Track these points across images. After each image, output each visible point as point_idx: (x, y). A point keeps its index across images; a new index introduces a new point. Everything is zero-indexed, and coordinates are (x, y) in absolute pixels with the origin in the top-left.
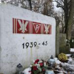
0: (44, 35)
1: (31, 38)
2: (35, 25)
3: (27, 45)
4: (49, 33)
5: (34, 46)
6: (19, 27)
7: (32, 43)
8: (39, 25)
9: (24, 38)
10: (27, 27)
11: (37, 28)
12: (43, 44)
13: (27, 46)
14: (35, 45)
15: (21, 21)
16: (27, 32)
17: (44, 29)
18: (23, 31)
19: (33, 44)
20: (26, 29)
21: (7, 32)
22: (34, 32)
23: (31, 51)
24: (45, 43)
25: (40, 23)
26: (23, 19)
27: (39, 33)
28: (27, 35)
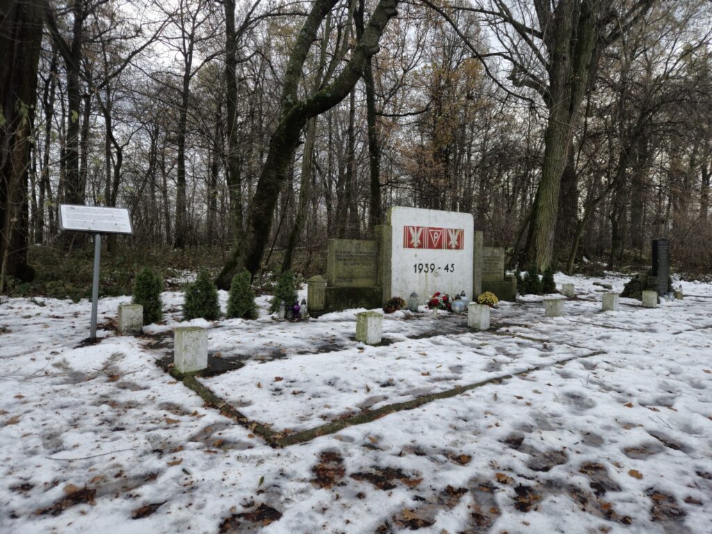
0: (448, 251)
1: (427, 255)
2: (433, 233)
3: (421, 267)
4: (458, 248)
5: (430, 270)
6: (410, 238)
7: (427, 265)
8: (439, 233)
9: (416, 255)
10: (421, 238)
11: (436, 237)
12: (447, 268)
13: (421, 270)
14: (432, 270)
15: (413, 228)
16: (420, 246)
17: (449, 239)
18: (415, 245)
19: (429, 266)
20: (419, 241)
21: (398, 247)
22: (431, 246)
23: (426, 279)
24: (450, 267)
25: (441, 229)
26: (416, 225)
27: (439, 247)
28: (421, 250)
